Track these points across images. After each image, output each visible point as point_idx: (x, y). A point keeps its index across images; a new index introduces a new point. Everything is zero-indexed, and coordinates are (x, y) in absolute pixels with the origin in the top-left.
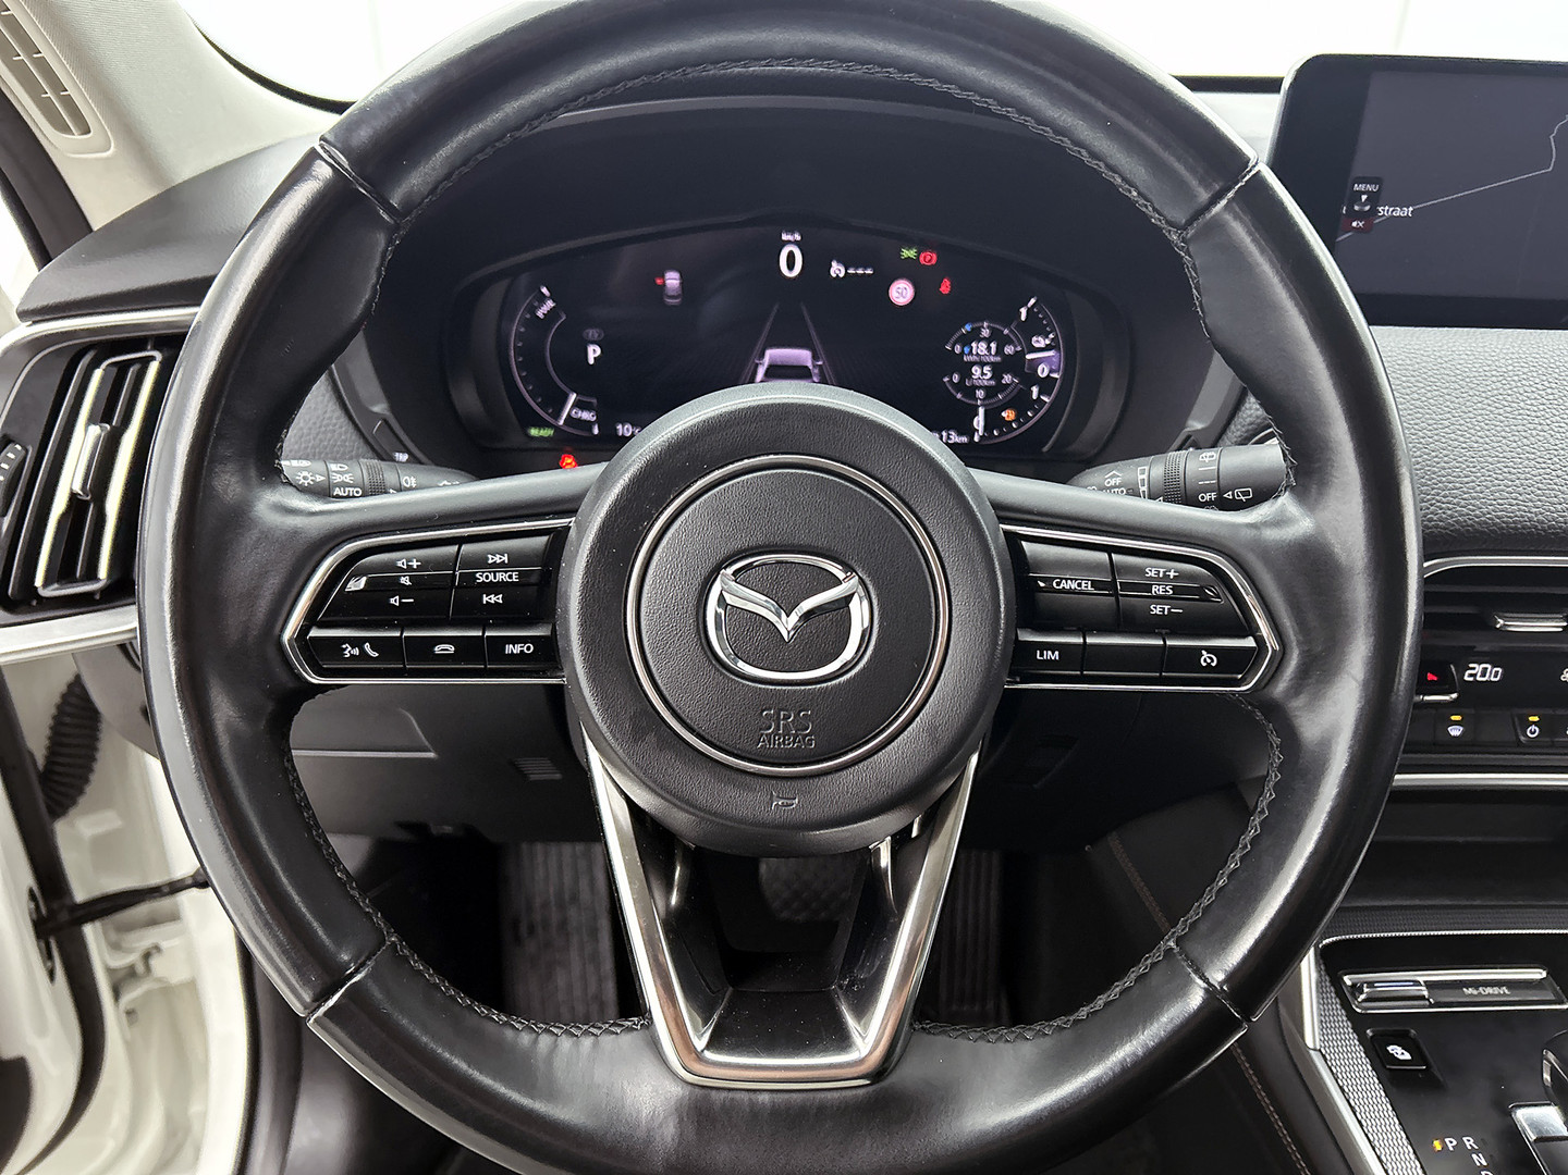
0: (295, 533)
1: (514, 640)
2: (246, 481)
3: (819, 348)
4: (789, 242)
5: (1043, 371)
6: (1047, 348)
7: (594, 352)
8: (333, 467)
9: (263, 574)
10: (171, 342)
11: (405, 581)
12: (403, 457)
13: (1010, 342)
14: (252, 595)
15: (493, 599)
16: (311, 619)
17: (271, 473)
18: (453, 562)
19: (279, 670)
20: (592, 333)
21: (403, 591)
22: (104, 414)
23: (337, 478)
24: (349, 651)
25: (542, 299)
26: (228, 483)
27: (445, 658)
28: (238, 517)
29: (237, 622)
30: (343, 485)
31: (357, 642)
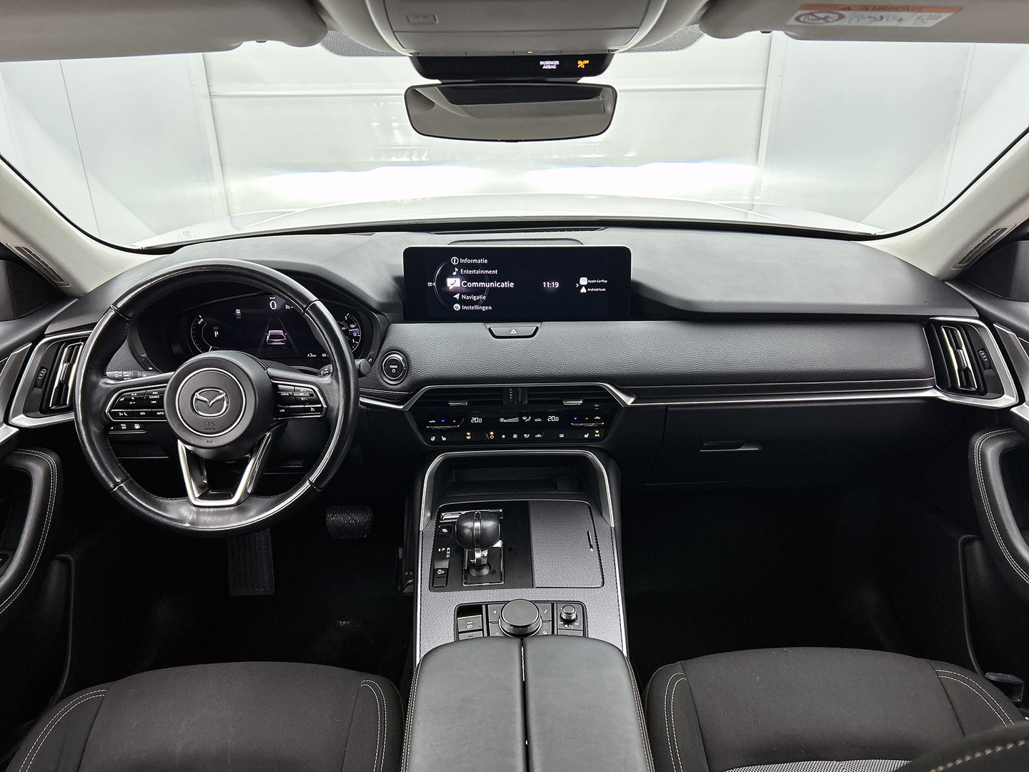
0: (108, 388)
1: (159, 412)
2: (98, 378)
3: (285, 330)
4: (272, 300)
5: (355, 335)
6: (355, 328)
7: (216, 333)
8: (124, 373)
9: (101, 398)
10: (84, 339)
11: (133, 398)
12: (151, 369)
13: (343, 326)
14: (98, 402)
15: (154, 402)
16: (112, 407)
17: (104, 376)
18: (144, 394)
19: (104, 418)
20: (215, 328)
21: (132, 401)
22: (67, 360)
23: (125, 376)
24: (121, 414)
25: (200, 319)
26: (94, 378)
27: (143, 416)
28: (95, 385)
29: (95, 408)
30: (126, 377)
31: (121, 412)
